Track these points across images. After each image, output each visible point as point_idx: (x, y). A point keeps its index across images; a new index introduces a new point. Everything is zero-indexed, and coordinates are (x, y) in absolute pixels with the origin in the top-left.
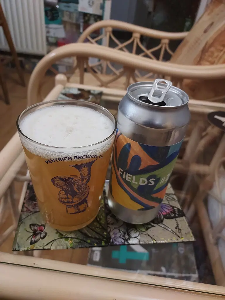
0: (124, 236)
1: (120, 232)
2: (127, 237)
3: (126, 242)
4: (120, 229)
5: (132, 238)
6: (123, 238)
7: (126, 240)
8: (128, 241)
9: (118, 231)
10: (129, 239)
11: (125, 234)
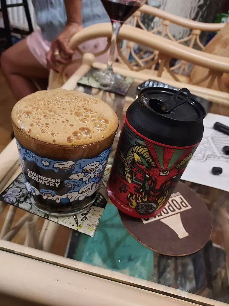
0: (20, 197)
1: (20, 192)
2: (22, 199)
3: (16, 204)
4: (22, 190)
5: (26, 202)
6: (18, 198)
7: (18, 201)
8: (20, 203)
9: (19, 191)
10: (22, 202)
11: (23, 196)
